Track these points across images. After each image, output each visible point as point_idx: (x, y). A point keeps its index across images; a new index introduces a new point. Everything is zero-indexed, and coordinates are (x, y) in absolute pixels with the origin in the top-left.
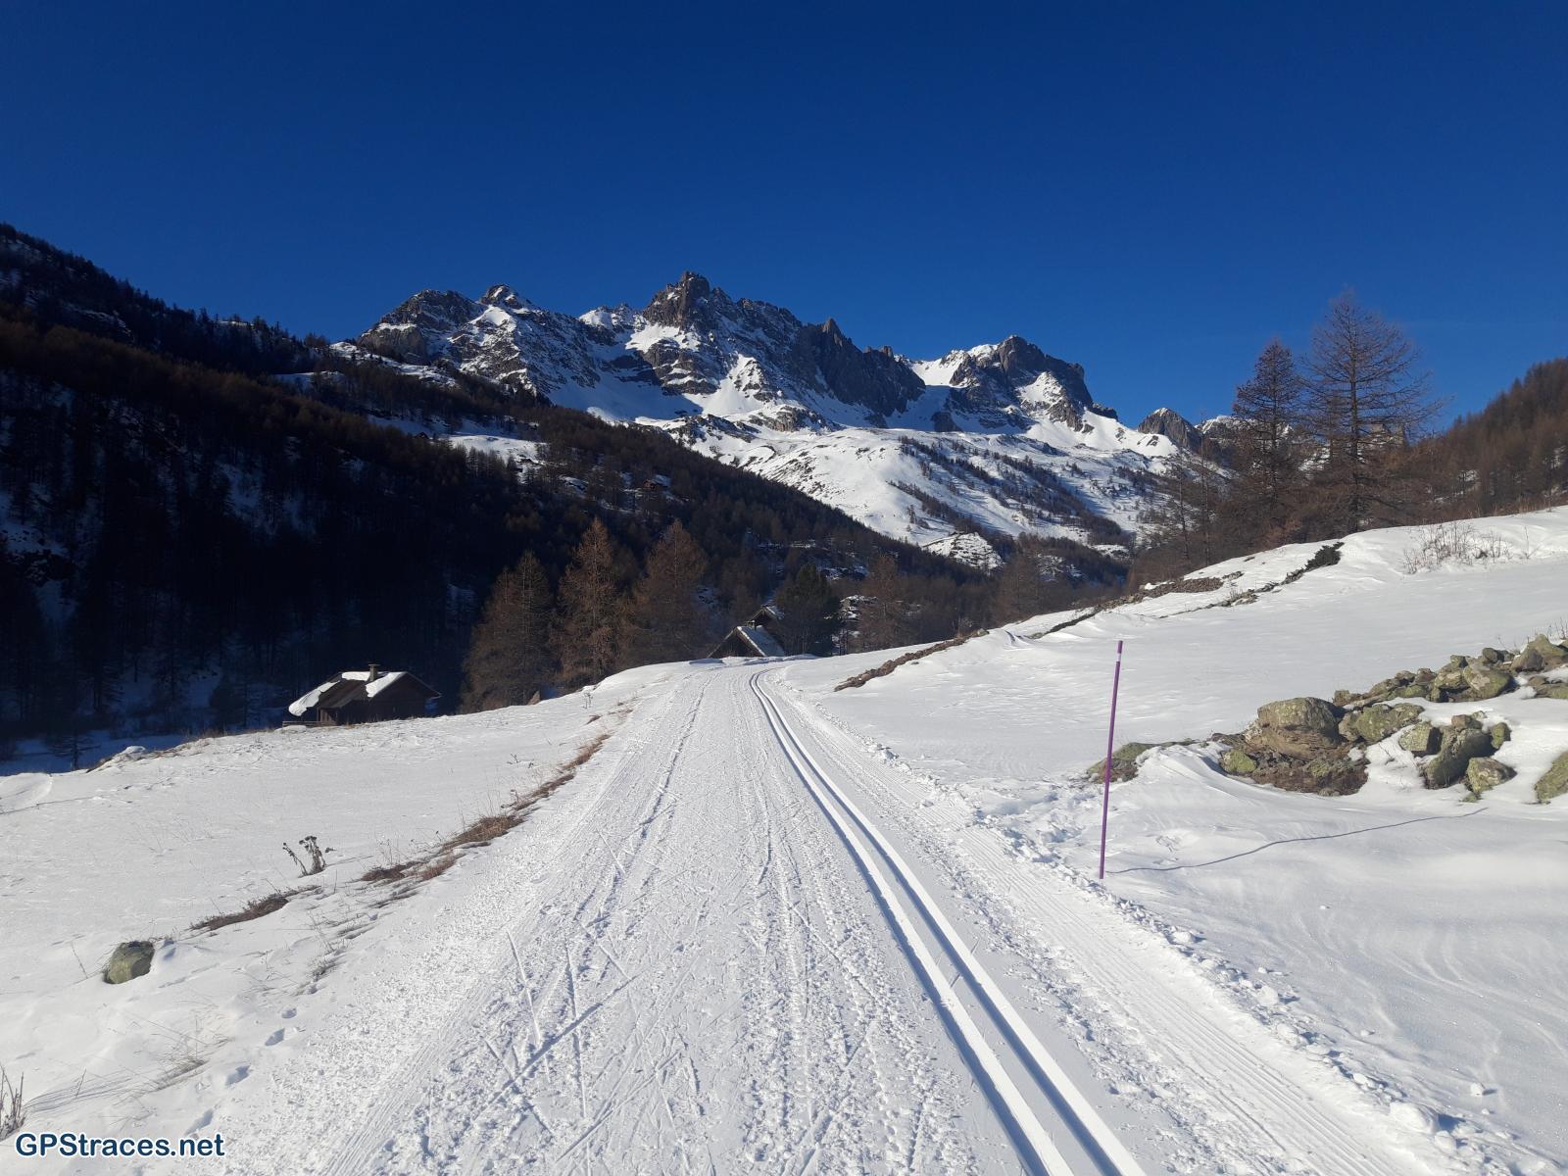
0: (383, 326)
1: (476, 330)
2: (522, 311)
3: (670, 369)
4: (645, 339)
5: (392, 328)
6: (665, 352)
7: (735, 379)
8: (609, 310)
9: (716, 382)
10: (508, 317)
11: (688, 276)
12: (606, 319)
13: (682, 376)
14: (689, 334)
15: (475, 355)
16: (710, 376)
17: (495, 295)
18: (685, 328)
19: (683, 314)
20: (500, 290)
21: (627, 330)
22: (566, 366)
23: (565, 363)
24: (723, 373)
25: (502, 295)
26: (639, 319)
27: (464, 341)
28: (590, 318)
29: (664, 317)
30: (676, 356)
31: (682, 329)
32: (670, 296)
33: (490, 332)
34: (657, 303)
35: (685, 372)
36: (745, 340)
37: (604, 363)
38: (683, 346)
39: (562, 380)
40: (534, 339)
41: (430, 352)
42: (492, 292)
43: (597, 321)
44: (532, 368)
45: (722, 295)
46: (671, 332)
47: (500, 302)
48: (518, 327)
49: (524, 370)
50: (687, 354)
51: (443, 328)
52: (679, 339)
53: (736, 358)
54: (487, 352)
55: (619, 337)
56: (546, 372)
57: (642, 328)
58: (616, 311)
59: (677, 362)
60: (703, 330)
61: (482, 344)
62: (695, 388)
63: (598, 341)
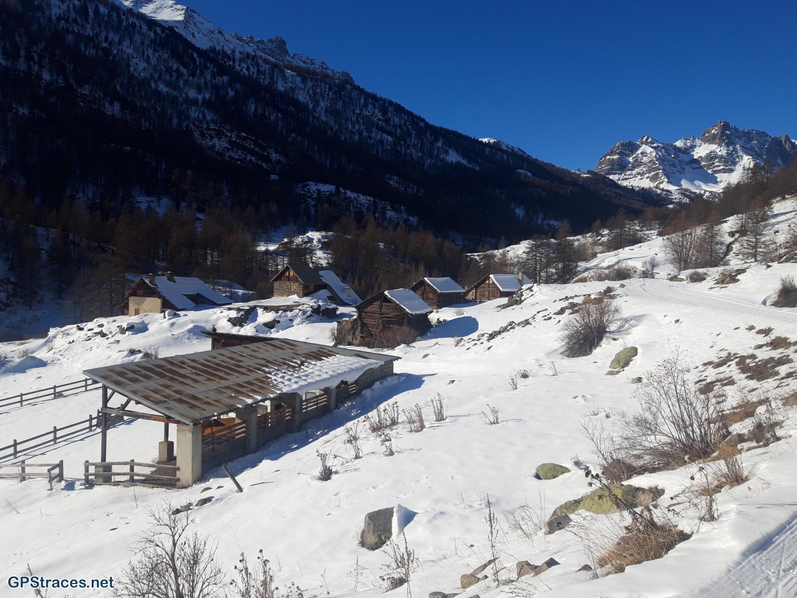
0: (608, 157)
1: (640, 156)
2: (655, 145)
3: (713, 163)
4: (702, 151)
5: (611, 157)
6: (711, 157)
7: (742, 166)
8: (686, 139)
9: (734, 168)
10: (652, 150)
11: (721, 123)
12: (685, 144)
13: (719, 166)
14: (722, 148)
15: (641, 165)
16: (730, 165)
17: (644, 140)
18: (720, 145)
19: (719, 139)
20: (646, 138)
21: (693, 147)
22: (674, 167)
23: (674, 165)
24: (735, 163)
25: (647, 139)
26: (698, 142)
27: (636, 160)
28: (679, 144)
29: (711, 140)
30: (717, 158)
31: (719, 145)
32: (713, 132)
33: (646, 156)
34: (707, 135)
35: (720, 164)
36: (746, 148)
37: (686, 162)
38: (720, 153)
39: (674, 173)
40: (663, 158)
41: (624, 165)
42: (642, 138)
43: (682, 145)
44: (663, 170)
45: (736, 129)
46: (714, 147)
47: (646, 143)
48: (657, 154)
49: (661, 171)
50: (721, 157)
51: (628, 156)
52: (718, 150)
53: (742, 156)
54: (646, 164)
55: (691, 150)
56: (668, 170)
57: (700, 146)
58: (689, 139)
59: (717, 160)
60: (728, 145)
61: (643, 161)
62: (724, 171)
63: (683, 153)
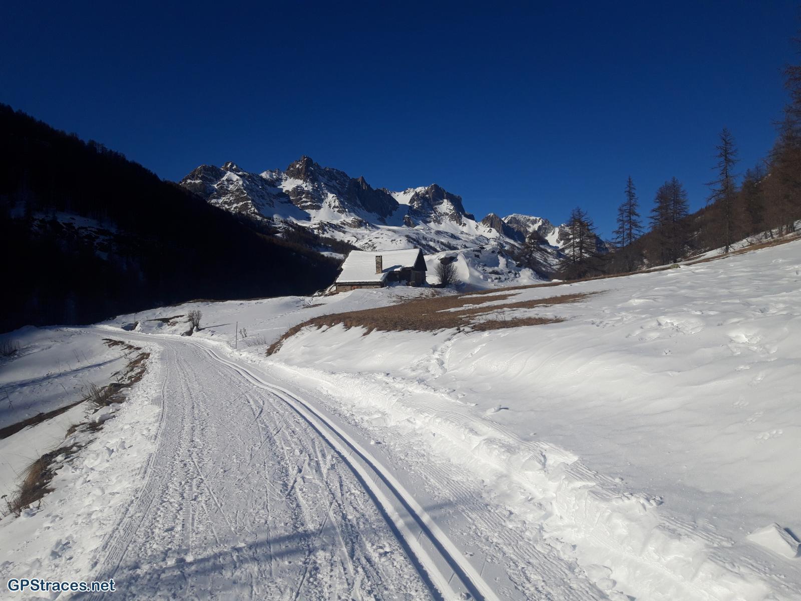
0: (189, 181)
1: (226, 183)
2: (240, 173)
3: (301, 199)
4: (289, 185)
5: (193, 182)
6: (298, 191)
7: (328, 204)
8: (272, 172)
9: (320, 205)
10: (238, 178)
11: (305, 158)
12: (272, 176)
13: (307, 202)
14: (308, 184)
15: (227, 194)
16: (317, 202)
17: (229, 166)
18: (305, 181)
19: (304, 174)
20: (230, 164)
21: (279, 180)
22: (263, 198)
23: (262, 197)
24: (322, 201)
25: (232, 166)
26: (284, 176)
27: (222, 187)
28: (265, 175)
29: (296, 175)
30: (303, 193)
32: (297, 166)
33: (232, 184)
34: (292, 169)
35: (308, 200)
36: (329, 186)
37: (274, 195)
38: (306, 189)
39: (263, 205)
40: (250, 187)
41: (208, 192)
42: (227, 164)
43: (268, 177)
44: (253, 200)
45: (318, 166)
46: (299, 182)
47: (232, 170)
48: (244, 182)
49: (250, 202)
50: (308, 193)
51: (212, 182)
52: (304, 186)
53: (327, 194)
54: (232, 193)
55: (277, 183)
56: (257, 202)
57: (286, 180)
58: (275, 172)
59: (304, 196)
60: (313, 181)
61: (229, 189)
62: (312, 207)
63: (269, 185)
